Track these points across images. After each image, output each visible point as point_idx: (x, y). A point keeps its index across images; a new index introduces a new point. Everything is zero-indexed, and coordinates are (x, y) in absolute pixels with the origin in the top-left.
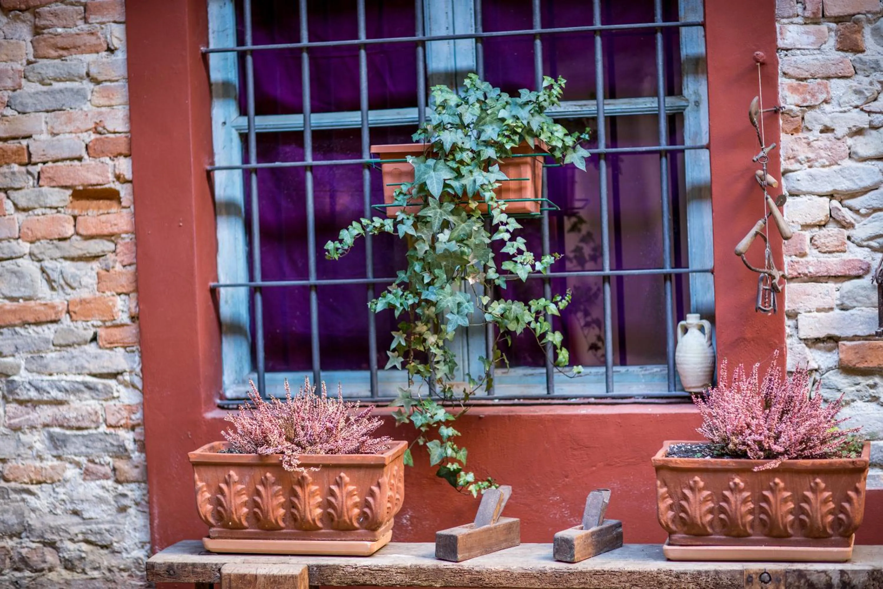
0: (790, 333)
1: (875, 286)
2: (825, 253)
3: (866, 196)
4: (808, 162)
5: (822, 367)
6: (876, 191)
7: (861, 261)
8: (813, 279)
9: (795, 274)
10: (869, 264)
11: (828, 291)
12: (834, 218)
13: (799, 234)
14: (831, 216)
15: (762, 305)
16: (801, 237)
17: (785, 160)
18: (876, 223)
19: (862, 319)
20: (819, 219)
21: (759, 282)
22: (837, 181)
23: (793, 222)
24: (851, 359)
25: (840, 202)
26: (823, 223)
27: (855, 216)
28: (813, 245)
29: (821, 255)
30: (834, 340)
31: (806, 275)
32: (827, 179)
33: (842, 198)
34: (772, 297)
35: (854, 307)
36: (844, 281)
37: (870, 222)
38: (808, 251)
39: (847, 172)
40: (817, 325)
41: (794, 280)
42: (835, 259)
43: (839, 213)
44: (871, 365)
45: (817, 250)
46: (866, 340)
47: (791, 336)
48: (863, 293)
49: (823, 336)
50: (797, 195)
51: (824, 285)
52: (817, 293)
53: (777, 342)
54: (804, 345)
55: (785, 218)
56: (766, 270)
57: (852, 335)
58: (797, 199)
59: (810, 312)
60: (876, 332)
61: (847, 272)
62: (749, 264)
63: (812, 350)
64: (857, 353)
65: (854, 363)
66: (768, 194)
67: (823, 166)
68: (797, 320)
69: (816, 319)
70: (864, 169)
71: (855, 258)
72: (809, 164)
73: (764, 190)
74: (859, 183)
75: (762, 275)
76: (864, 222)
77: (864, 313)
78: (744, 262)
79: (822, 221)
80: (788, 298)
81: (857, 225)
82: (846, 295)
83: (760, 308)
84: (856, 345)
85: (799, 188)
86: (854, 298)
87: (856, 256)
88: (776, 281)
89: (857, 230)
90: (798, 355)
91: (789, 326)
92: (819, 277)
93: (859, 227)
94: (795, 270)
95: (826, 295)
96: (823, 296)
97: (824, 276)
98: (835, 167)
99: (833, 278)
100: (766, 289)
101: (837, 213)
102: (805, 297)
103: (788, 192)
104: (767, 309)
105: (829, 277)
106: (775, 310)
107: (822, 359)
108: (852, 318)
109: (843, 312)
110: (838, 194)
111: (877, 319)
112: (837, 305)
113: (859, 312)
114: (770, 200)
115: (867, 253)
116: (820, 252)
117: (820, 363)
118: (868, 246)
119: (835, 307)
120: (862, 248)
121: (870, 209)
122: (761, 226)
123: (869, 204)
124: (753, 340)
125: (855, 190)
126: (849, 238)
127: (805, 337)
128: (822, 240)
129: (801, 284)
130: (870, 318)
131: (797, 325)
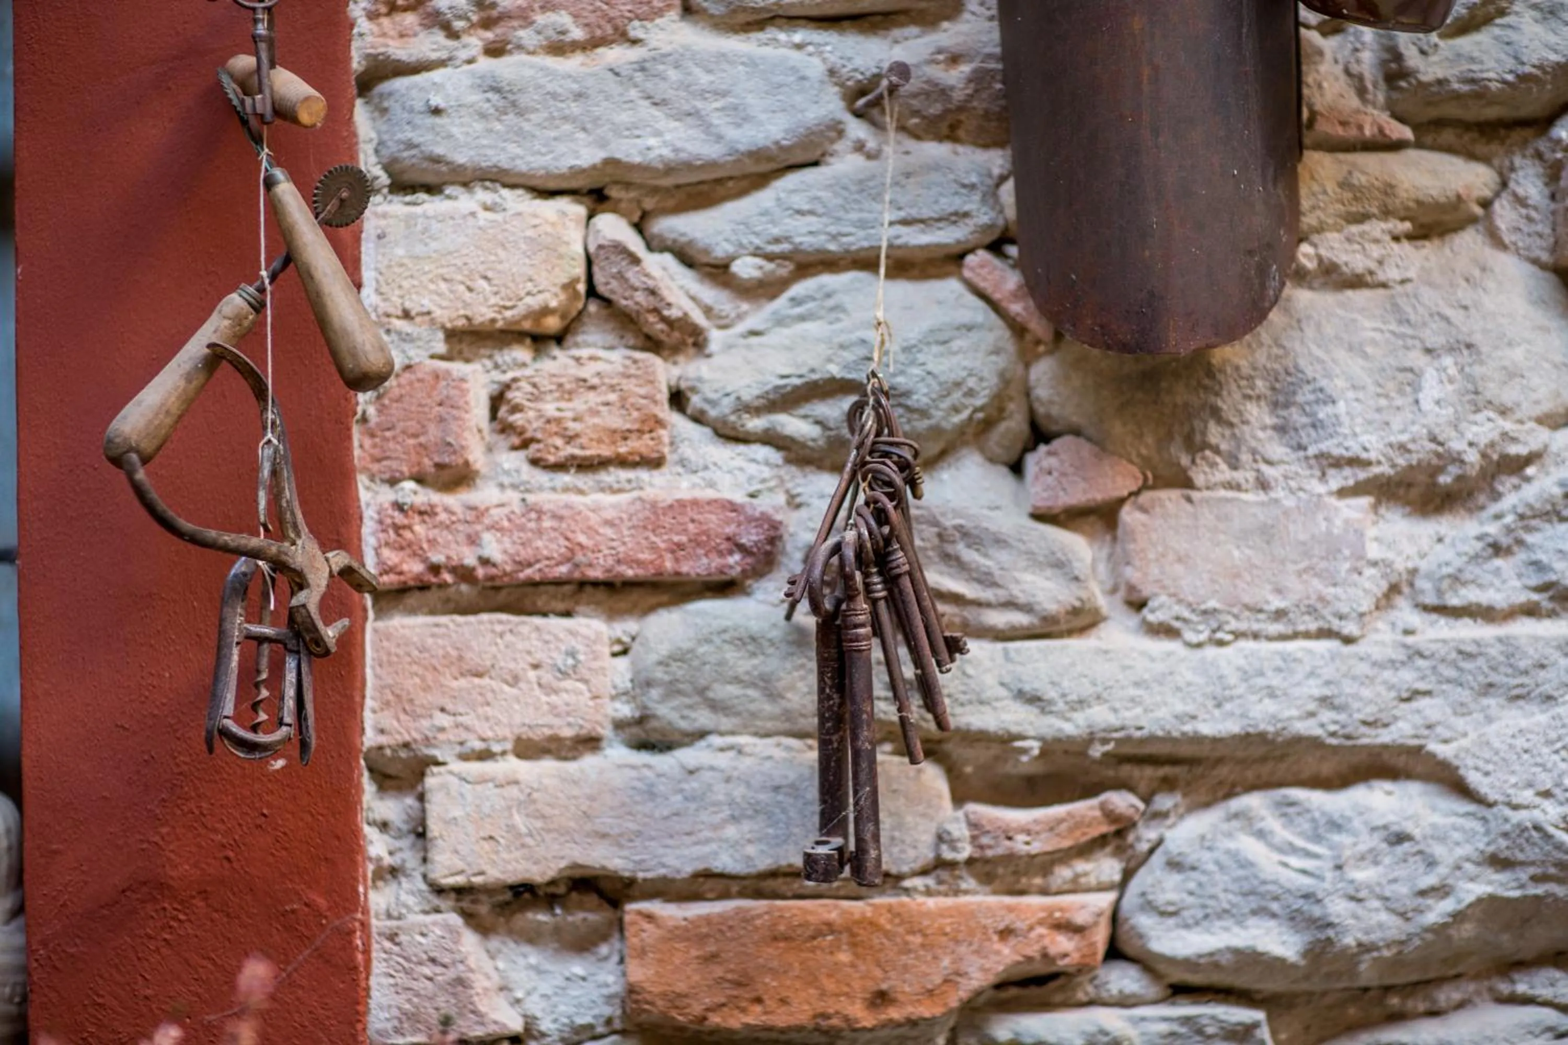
0: (388, 860)
1: (801, 631)
2: (560, 467)
3: (765, 198)
4: (487, 24)
5: (546, 1025)
6: (809, 175)
7: (733, 507)
8: (502, 597)
9: (415, 567)
10: (775, 526)
11: (572, 654)
12: (607, 302)
13: (437, 376)
14: (592, 292)
15: (236, 719)
16: (443, 390)
17: (372, 16)
18: (810, 327)
19: (739, 792)
20: (534, 302)
21: (223, 602)
22: (624, 117)
23: (407, 315)
24: (681, 987)
25: (639, 227)
26: (552, 323)
27: (709, 294)
28: (506, 429)
29: (542, 477)
30: (602, 894)
31: (464, 574)
32: (575, 108)
33: (649, 203)
34: (291, 677)
35: (702, 734)
36: (652, 609)
37: (780, 321)
38: (477, 456)
39: (673, 75)
40: (518, 820)
41: (412, 600)
42: (608, 499)
43: (632, 274)
44: (781, 1019)
45: (521, 455)
46: (758, 894)
47: (394, 872)
48: (743, 664)
49: (551, 874)
50: (432, 189)
51: (555, 623)
52: (521, 665)
53: (322, 902)
54: (455, 920)
55: (368, 294)
56: (258, 541)
57: (688, 869)
58: (431, 205)
59: (485, 755)
60: (809, 859)
61: (669, 565)
62: (162, 505)
63: (494, 943)
64: (712, 958)
65: (697, 1009)
66: (276, 161)
67: (559, 48)
68: (421, 798)
69: (513, 791)
70: (752, 63)
71: (710, 494)
72: (489, 35)
73: (258, 140)
74: (732, 133)
75: (241, 566)
76: (752, 322)
77: (746, 763)
78: (139, 491)
79: (546, 311)
80: (381, 689)
81: (716, 338)
82: (659, 674)
83: (225, 733)
84: (708, 920)
85: (439, 150)
86: (702, 691)
87: (711, 485)
88: (310, 599)
89: (716, 360)
90: (427, 970)
91: (384, 826)
92: (533, 584)
93: (729, 347)
94: (412, 549)
95: (565, 674)
96: (547, 677)
97: (558, 583)
98: (615, 55)
99: (601, 594)
100: (261, 640)
101: (620, 276)
102: (463, 682)
103: (386, 168)
104: (261, 738)
105: (583, 584)
106: (304, 745)
107: (545, 987)
108: (693, 785)
109: (644, 757)
110: (628, 185)
111: (813, 793)
112: (619, 725)
113: (723, 760)
114: (286, 190)
115: (767, 472)
116: (535, 462)
117: (535, 1006)
118: (770, 439)
119: (607, 731)
120: (742, 448)
121: (783, 257)
122: (238, 319)
123: (776, 231)
124: (203, 893)
125: (712, 165)
126: (678, 399)
127: (460, 880)
128: (550, 408)
129: (444, 619)
130: (776, 789)
131: (423, 822)
